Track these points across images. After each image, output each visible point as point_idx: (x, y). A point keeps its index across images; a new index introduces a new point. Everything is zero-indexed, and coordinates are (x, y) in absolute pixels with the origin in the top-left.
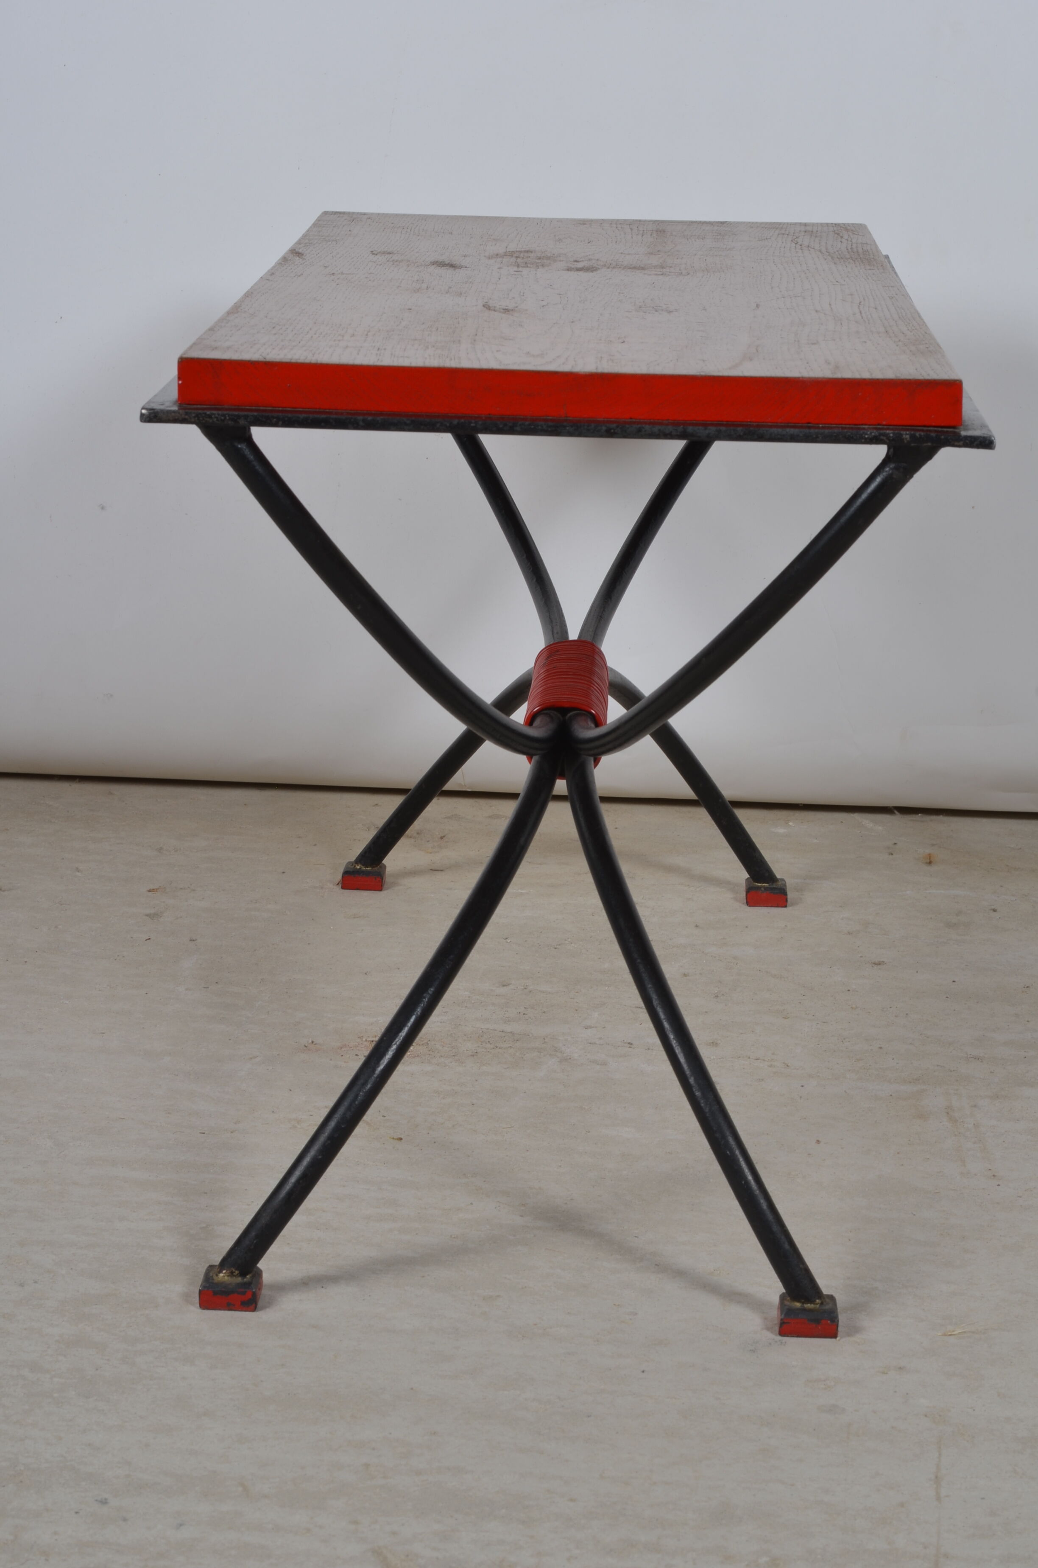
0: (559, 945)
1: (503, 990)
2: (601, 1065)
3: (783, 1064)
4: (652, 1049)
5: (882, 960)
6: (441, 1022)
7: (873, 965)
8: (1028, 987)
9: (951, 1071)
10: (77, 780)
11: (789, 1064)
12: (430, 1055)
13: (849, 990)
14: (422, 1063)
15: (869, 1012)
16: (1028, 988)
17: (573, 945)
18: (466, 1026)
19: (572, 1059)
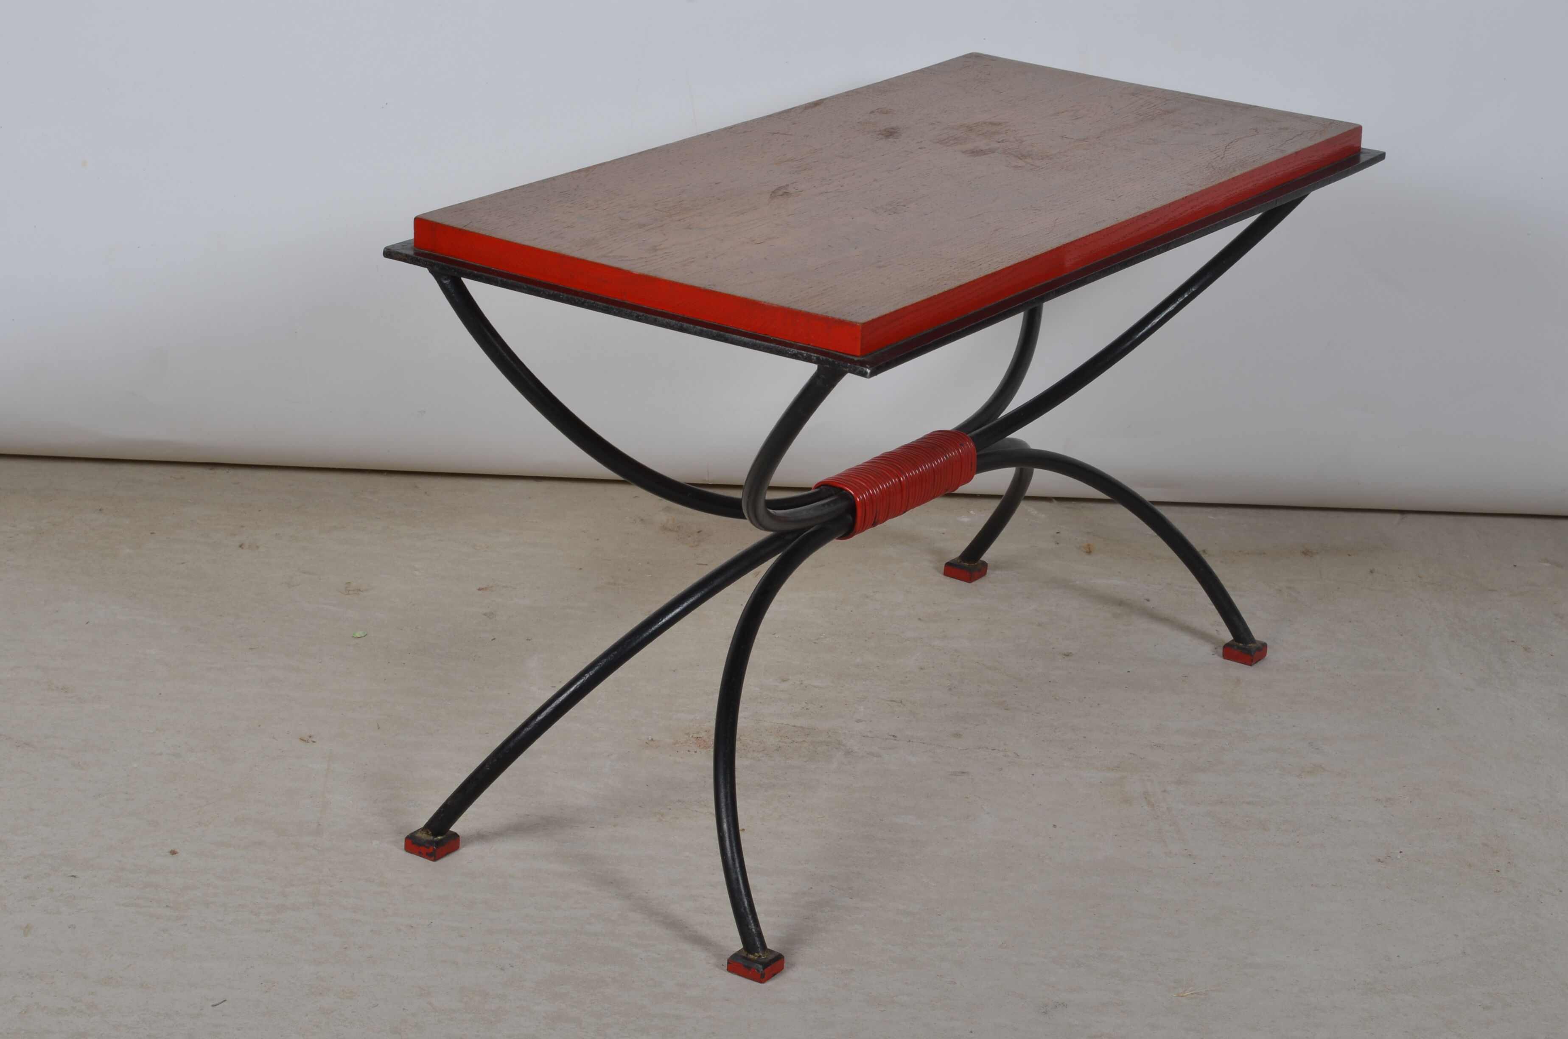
0: (817, 639)
1: (784, 686)
2: (877, 757)
3: (1014, 754)
4: (912, 742)
5: (1069, 651)
6: (745, 718)
7: (1064, 656)
8: (1186, 676)
9: (1142, 759)
10: (386, 474)
11: (1019, 754)
12: (744, 749)
13: (1050, 682)
15: (1069, 703)
16: (1186, 678)
17: (827, 639)
18: (765, 721)
19: (854, 751)
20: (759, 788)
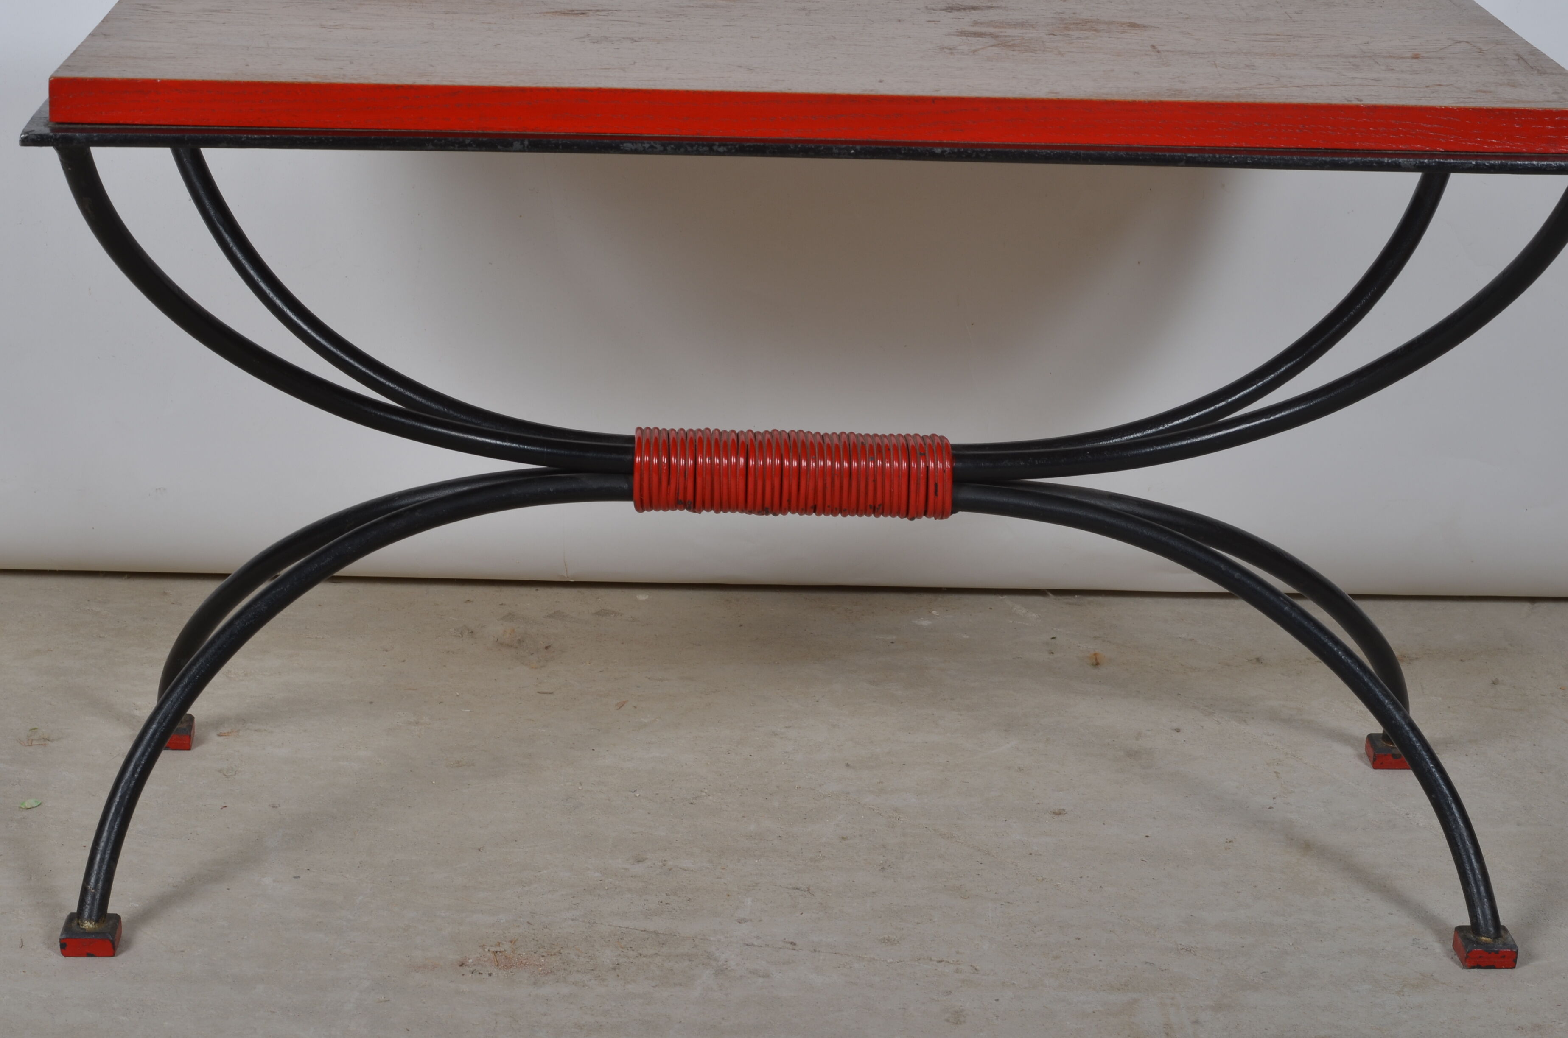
0: (695, 798)
1: (638, 869)
2: (763, 977)
3: (971, 968)
4: (819, 951)
5: (1062, 808)
6: (572, 920)
7: (1053, 815)
8: (1230, 842)
9: (1162, 971)
10: (126, 577)
11: (977, 967)
12: (564, 969)
13: (1031, 854)
14: (557, 982)
15: (1058, 885)
16: (1231, 844)
17: (711, 798)
18: (602, 924)
19: (729, 969)
20: (577, 1030)
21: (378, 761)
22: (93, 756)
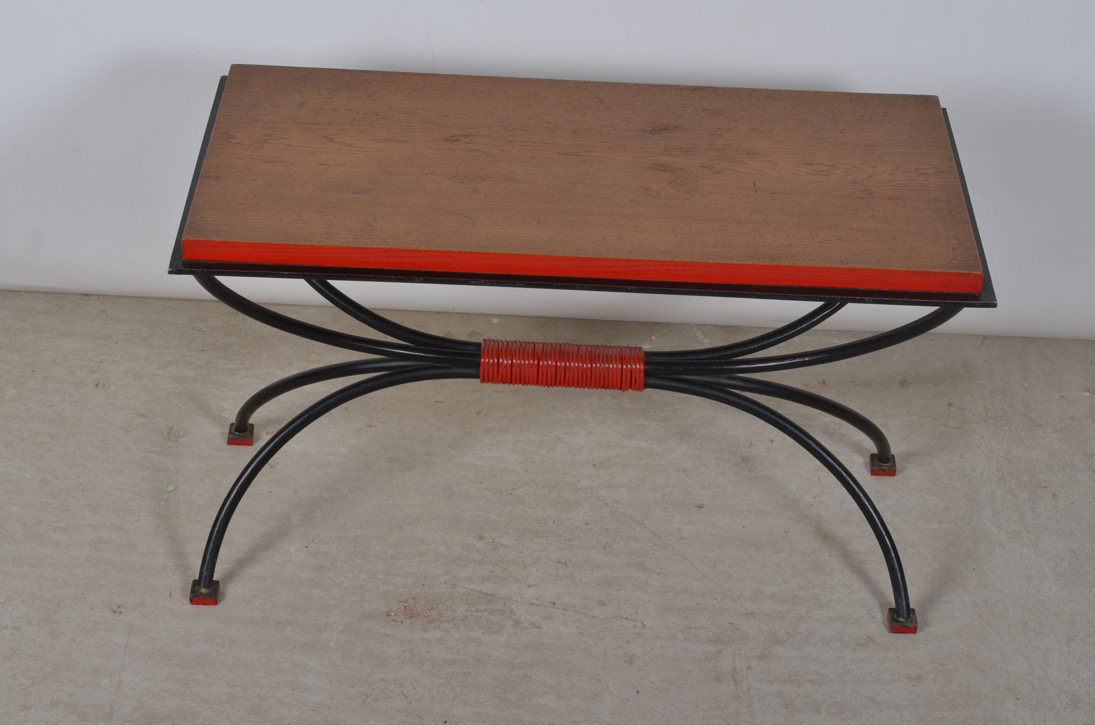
0: (513, 490)
1: (480, 545)
2: (537, 628)
3: (642, 624)
4: (567, 610)
5: (702, 502)
6: (445, 583)
7: (697, 508)
8: (786, 532)
9: (737, 629)
11: (645, 624)
12: (439, 620)
13: (682, 538)
14: (435, 629)
15: (693, 563)
17: (521, 489)
18: (459, 586)
19: (521, 621)
20: (443, 664)
21: (350, 456)
22: (202, 449)
